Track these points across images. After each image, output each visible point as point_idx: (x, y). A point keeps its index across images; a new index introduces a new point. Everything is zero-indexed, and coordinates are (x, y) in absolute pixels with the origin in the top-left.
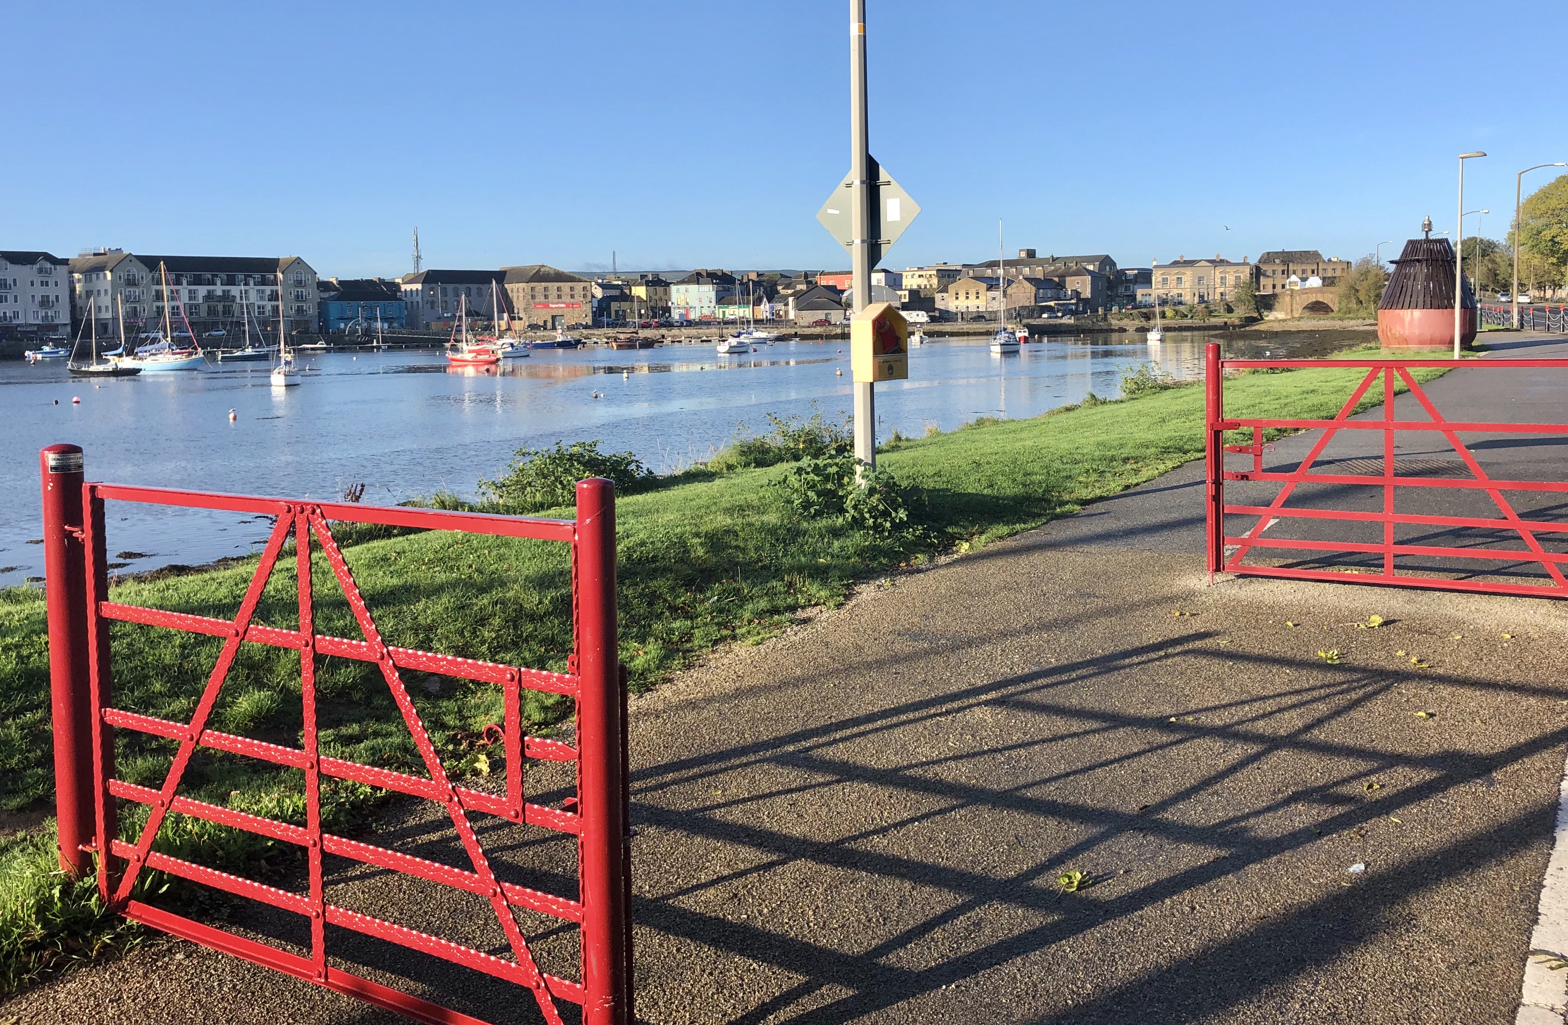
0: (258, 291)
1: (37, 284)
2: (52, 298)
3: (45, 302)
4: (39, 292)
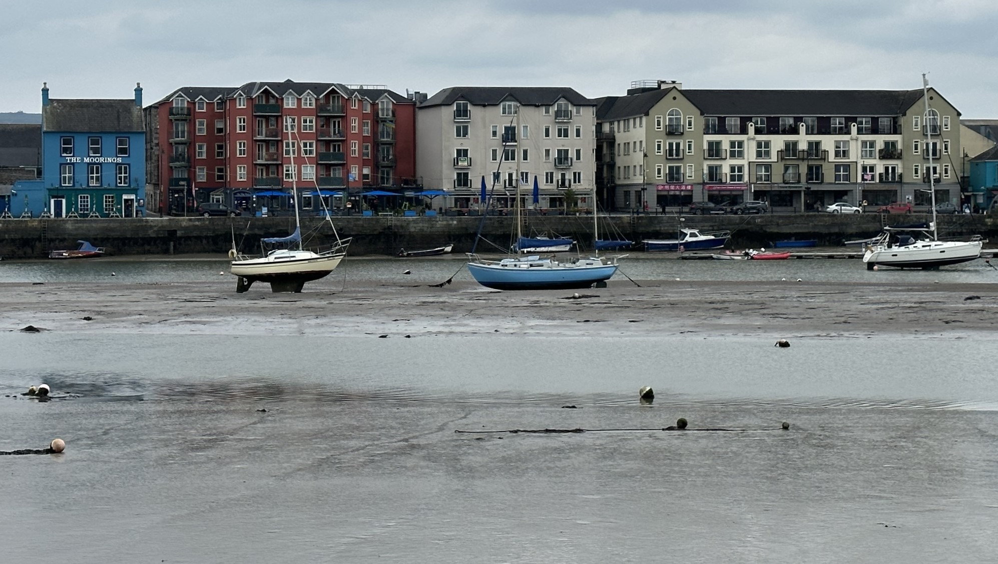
0: (864, 143)
1: (553, 132)
2: (572, 154)
3: (562, 160)
4: (556, 144)
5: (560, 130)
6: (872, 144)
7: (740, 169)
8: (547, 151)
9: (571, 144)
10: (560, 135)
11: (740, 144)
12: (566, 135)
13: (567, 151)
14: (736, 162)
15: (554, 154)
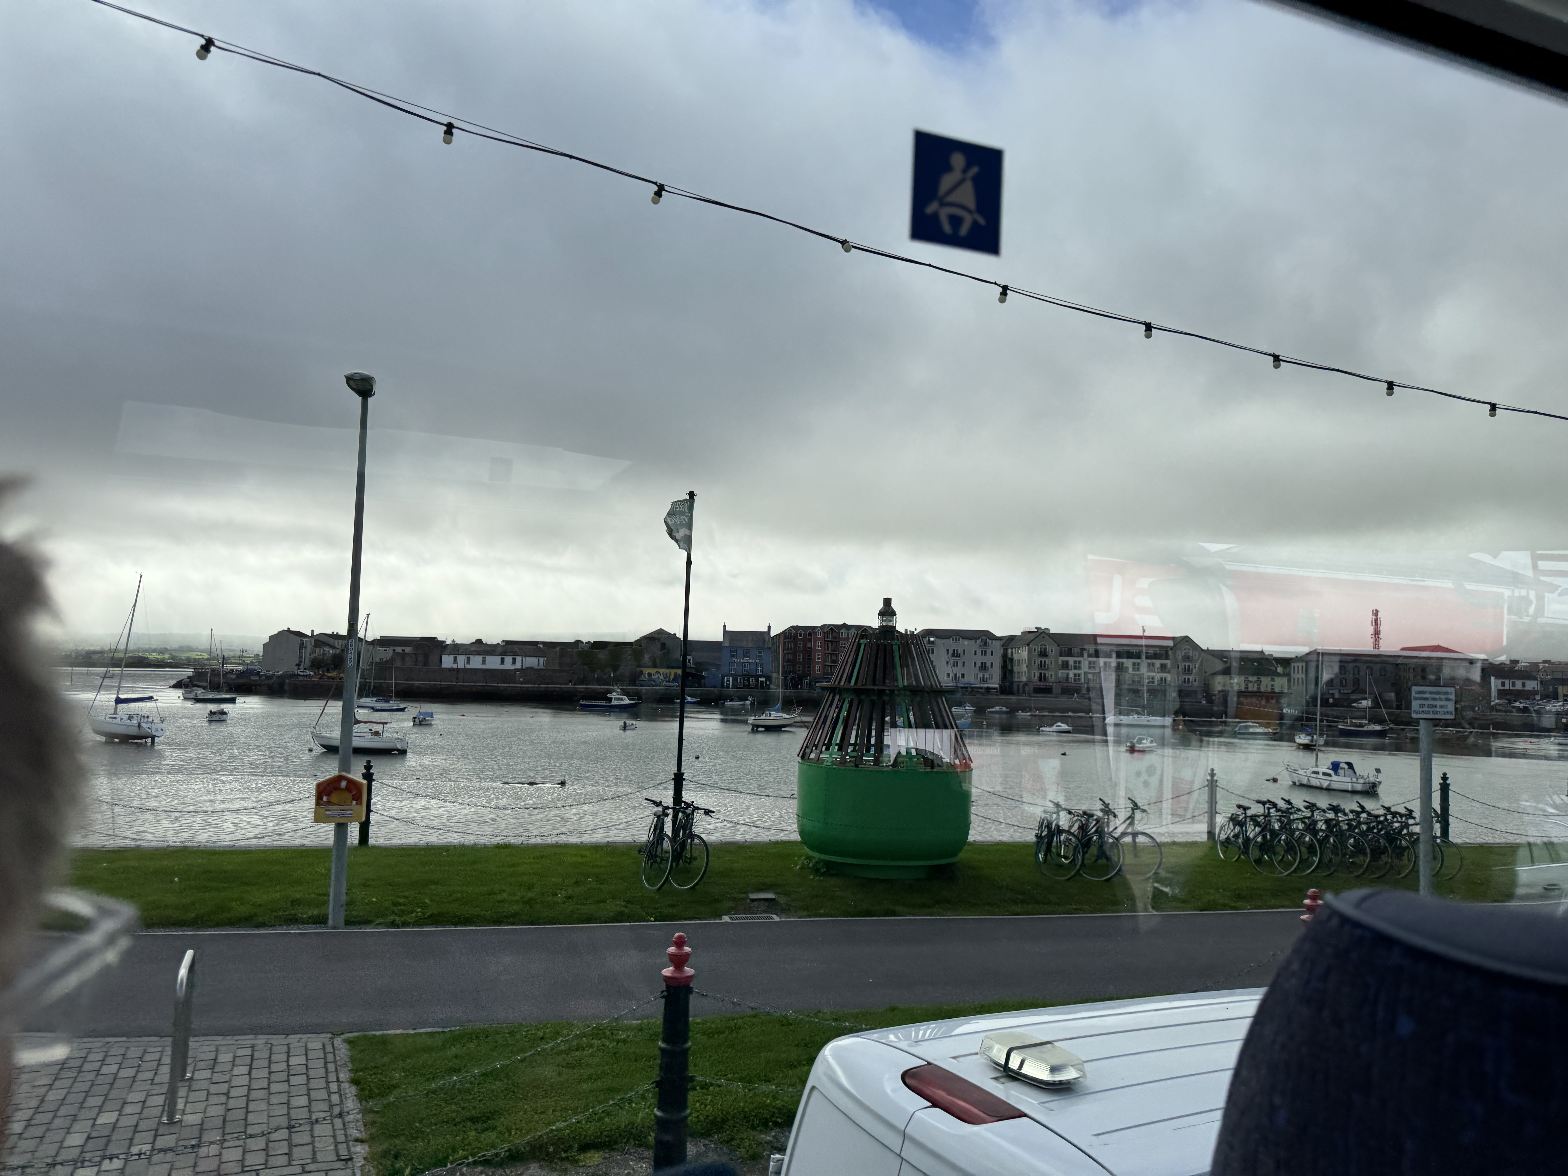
0: (1149, 664)
1: (979, 654)
2: (989, 665)
3: (983, 667)
4: (980, 659)
5: (982, 651)
6: (1153, 664)
7: (1079, 675)
8: (975, 663)
9: (988, 659)
10: (982, 655)
11: (1080, 662)
12: (985, 655)
13: (986, 663)
14: (1077, 672)
15: (979, 664)
